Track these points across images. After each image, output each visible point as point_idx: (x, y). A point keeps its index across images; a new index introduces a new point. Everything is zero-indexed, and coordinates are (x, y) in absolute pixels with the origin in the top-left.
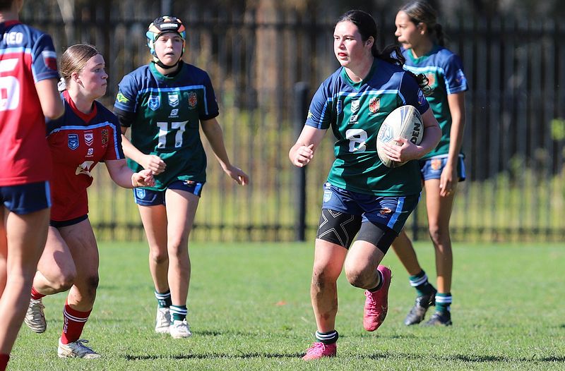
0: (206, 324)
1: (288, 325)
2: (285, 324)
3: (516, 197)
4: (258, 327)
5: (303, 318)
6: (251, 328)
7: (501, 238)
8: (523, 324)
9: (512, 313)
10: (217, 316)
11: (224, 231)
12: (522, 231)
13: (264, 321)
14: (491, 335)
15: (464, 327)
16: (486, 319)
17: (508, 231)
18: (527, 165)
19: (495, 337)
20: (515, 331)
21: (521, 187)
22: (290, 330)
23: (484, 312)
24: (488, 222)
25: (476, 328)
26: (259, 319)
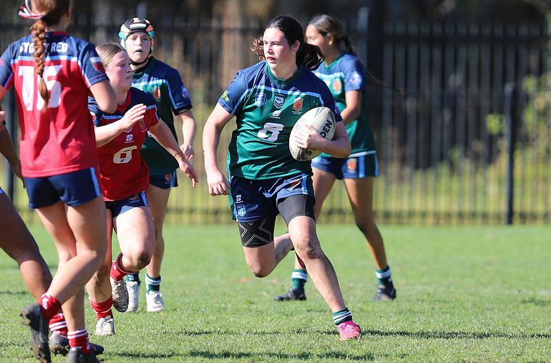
0: (177, 299)
1: (251, 299)
2: (249, 299)
3: (455, 185)
4: (224, 301)
5: (264, 293)
6: (218, 302)
7: (442, 222)
8: (462, 299)
9: (452, 289)
10: (187, 291)
11: (193, 216)
12: (461, 215)
13: (229, 296)
14: (433, 309)
15: (409, 301)
16: (429, 295)
17: (449, 215)
18: (466, 155)
19: (437, 310)
20: (455, 305)
21: (460, 175)
22: (253, 303)
23: (427, 288)
24: (430, 206)
25: (420, 302)
26: (225, 294)
